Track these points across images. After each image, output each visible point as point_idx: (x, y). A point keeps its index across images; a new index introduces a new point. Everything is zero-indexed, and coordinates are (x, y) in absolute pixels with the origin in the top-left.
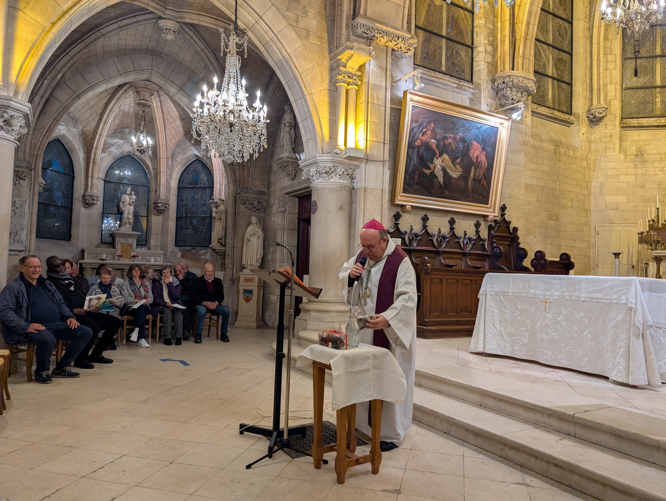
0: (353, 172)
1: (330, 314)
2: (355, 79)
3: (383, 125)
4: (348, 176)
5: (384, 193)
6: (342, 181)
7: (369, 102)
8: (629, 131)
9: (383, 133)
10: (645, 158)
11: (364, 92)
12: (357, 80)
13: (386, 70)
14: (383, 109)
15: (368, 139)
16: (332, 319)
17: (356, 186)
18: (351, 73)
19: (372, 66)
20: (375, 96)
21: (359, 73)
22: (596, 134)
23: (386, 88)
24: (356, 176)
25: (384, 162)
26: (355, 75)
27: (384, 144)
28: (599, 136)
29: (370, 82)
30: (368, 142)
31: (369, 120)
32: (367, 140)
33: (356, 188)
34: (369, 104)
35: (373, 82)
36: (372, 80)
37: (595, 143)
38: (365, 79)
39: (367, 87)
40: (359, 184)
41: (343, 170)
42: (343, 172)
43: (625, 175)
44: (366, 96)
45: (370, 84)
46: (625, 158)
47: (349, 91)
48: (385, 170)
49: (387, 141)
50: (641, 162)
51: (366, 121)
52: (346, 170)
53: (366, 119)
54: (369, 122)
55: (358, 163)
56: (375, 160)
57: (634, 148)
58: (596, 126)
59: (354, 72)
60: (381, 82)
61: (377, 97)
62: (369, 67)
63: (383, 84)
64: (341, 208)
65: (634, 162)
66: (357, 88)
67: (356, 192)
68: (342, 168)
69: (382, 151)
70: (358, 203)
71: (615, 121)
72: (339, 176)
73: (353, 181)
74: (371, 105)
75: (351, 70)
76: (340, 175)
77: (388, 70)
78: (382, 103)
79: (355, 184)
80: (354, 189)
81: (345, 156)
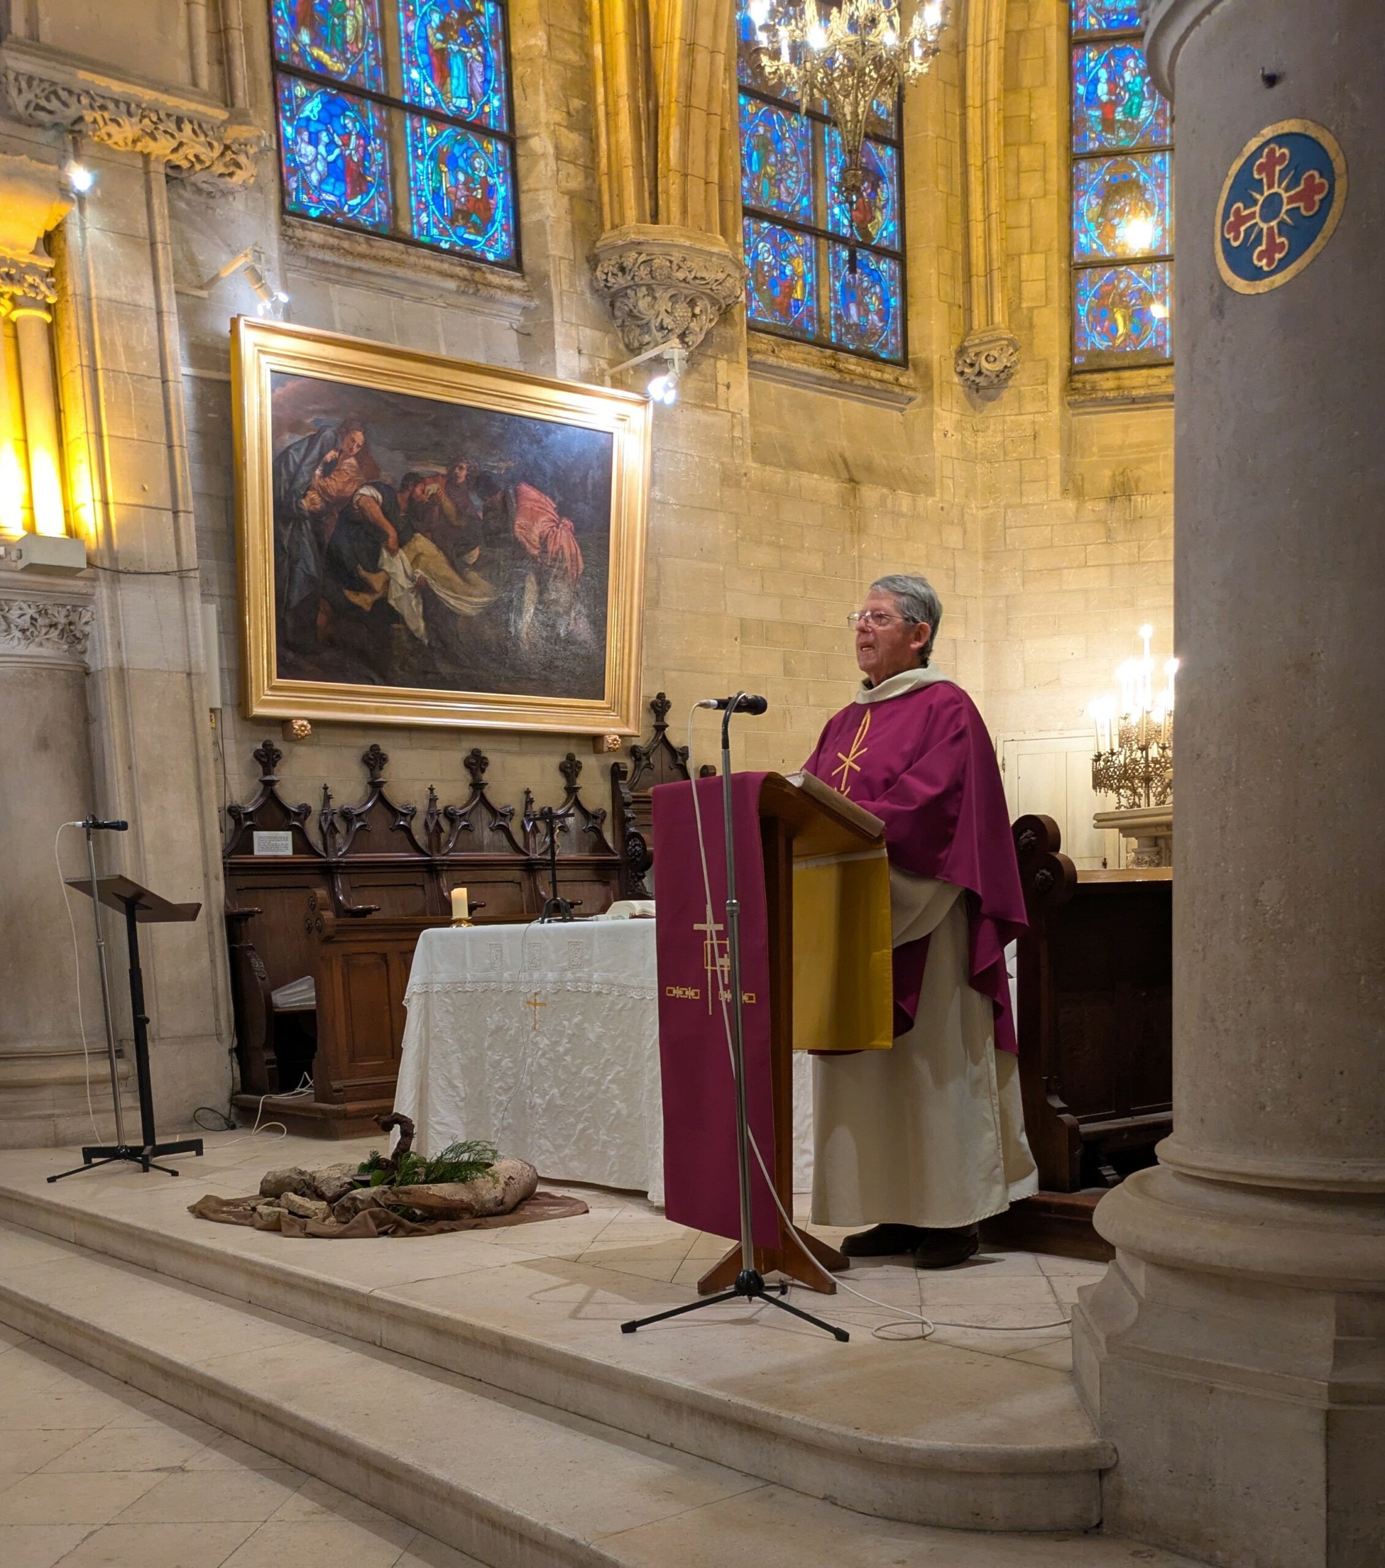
0: (74, 617)
2: (32, 286)
3: (163, 449)
4: (54, 634)
5: (194, 683)
6: (33, 650)
7: (99, 366)
8: (1093, 417)
9: (165, 474)
10: (1136, 507)
11: (74, 332)
12: (43, 288)
13: (153, 244)
14: (154, 388)
15: (111, 499)
17: (94, 662)
18: (14, 264)
19: (94, 233)
20: (119, 342)
21: (47, 263)
22: (990, 432)
23: (159, 313)
24: (87, 629)
25: (181, 574)
26: (32, 268)
27: (176, 513)
28: (999, 438)
29: (93, 294)
30: (112, 508)
31: (105, 432)
32: (105, 503)
33: (92, 670)
34: (100, 373)
35: (106, 293)
36: (97, 286)
37: (989, 462)
38: (73, 283)
39: (81, 313)
40: (99, 656)
41: (31, 612)
42: (32, 618)
43: (1079, 567)
44: (83, 343)
45: (94, 302)
46: (1078, 510)
47: (19, 325)
48: (188, 604)
49: (188, 502)
50: (1126, 521)
51: (92, 438)
52: (41, 612)
53: (91, 428)
54: (106, 440)
55: (81, 583)
56: (147, 570)
57: (1108, 473)
58: (990, 404)
59: (24, 257)
60: (137, 290)
61: (128, 348)
62: (84, 238)
63: (147, 299)
64: (43, 744)
65: (1105, 522)
66: (48, 318)
67: (95, 685)
68: (24, 606)
69: (170, 539)
70: (104, 724)
71: (1045, 383)
72: (19, 634)
73: (79, 647)
74: (107, 378)
75: (7, 250)
76: (23, 631)
77: (160, 246)
78: (148, 366)
79: (87, 658)
80: (87, 674)
81: (21, 564)
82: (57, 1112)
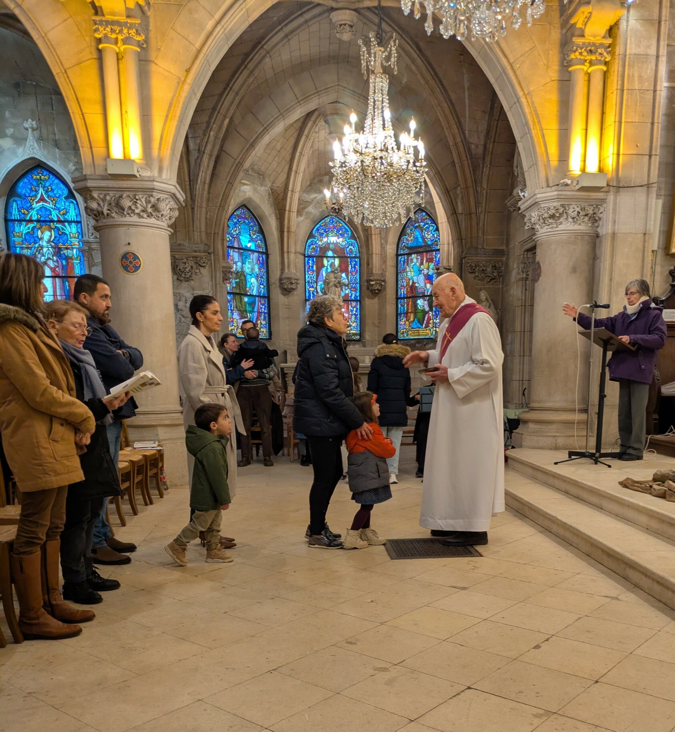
0: (596, 210)
1: (555, 426)
2: (600, 54)
3: (649, 125)
4: (586, 218)
5: (647, 238)
6: (576, 227)
7: (625, 88)
9: (648, 137)
11: (616, 73)
12: (605, 54)
13: (660, 22)
14: (649, 96)
15: (621, 152)
16: (557, 432)
17: (602, 231)
18: (594, 44)
19: (632, 22)
20: (636, 75)
21: (609, 41)
23: (658, 57)
24: (601, 216)
25: (648, 186)
26: (602, 45)
27: (650, 156)
29: (628, 53)
30: (621, 157)
31: (623, 120)
32: (618, 155)
33: (601, 235)
34: (625, 92)
35: (634, 51)
36: (630, 49)
38: (619, 50)
39: (621, 63)
40: (604, 228)
41: (578, 209)
42: (579, 212)
44: (620, 78)
45: (627, 57)
47: (591, 75)
48: (649, 200)
49: (657, 150)
51: (617, 124)
52: (583, 209)
53: (617, 120)
54: (623, 124)
55: (601, 194)
56: (633, 185)
59: (598, 40)
60: (649, 47)
61: (640, 77)
62: (627, 26)
63: (653, 51)
64: (574, 270)
66: (605, 68)
67: (601, 242)
68: (575, 207)
69: (646, 169)
70: (602, 259)
72: (571, 220)
73: (596, 224)
74: (628, 93)
75: (592, 38)
76: (573, 218)
77: (663, 23)
78: (648, 85)
79: (599, 230)
80: (598, 237)
81: (578, 187)
82: (557, 434)
